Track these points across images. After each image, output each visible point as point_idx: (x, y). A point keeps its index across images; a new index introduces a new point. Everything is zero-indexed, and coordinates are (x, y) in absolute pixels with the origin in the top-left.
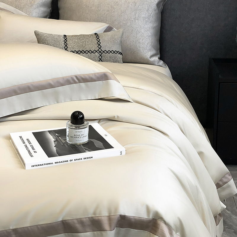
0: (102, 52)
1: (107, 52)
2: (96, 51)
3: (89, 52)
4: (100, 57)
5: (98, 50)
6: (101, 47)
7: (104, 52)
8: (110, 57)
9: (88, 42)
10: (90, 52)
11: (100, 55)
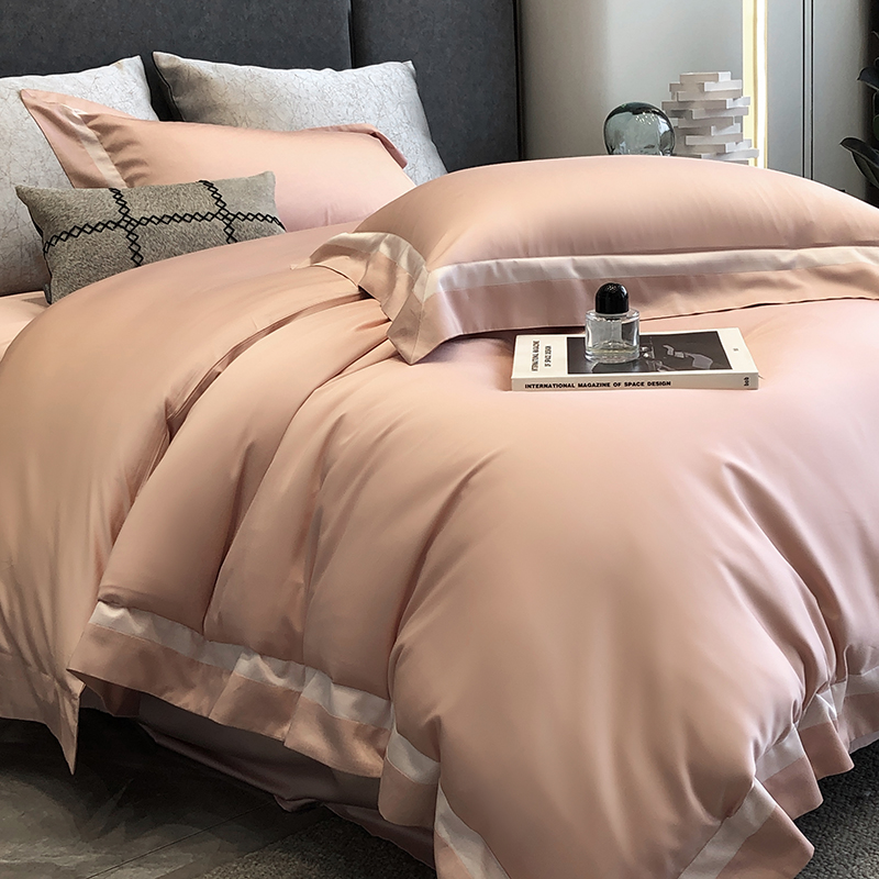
0: (230, 217)
1: (246, 217)
2: (214, 216)
3: (193, 217)
4: (229, 231)
5: (219, 212)
7: (235, 216)
8: (256, 230)
11: (228, 226)
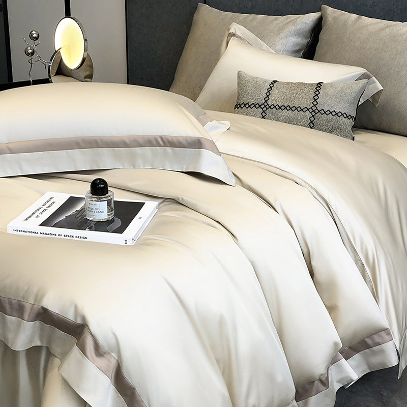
0: (317, 111)
1: (325, 113)
2: (308, 110)
3: (296, 109)
4: (312, 119)
5: (311, 108)
6: (318, 103)
7: (319, 111)
8: (328, 121)
9: (300, 95)
10: (299, 109)
11: (313, 116)
